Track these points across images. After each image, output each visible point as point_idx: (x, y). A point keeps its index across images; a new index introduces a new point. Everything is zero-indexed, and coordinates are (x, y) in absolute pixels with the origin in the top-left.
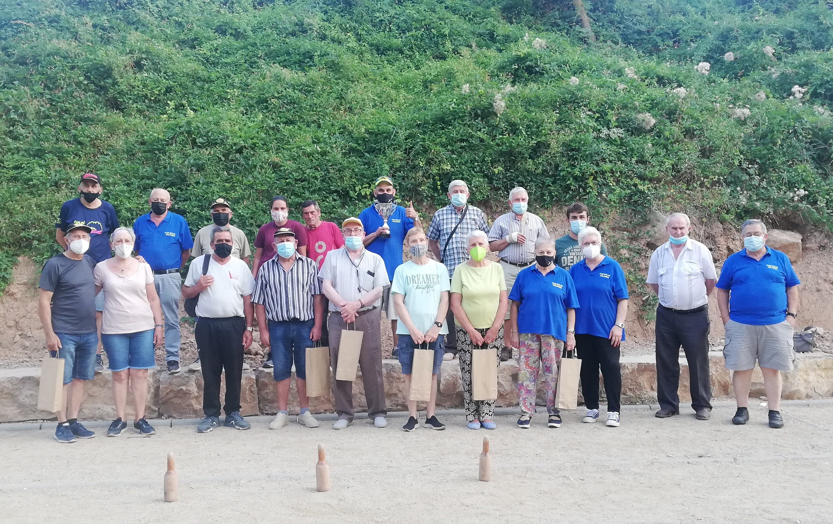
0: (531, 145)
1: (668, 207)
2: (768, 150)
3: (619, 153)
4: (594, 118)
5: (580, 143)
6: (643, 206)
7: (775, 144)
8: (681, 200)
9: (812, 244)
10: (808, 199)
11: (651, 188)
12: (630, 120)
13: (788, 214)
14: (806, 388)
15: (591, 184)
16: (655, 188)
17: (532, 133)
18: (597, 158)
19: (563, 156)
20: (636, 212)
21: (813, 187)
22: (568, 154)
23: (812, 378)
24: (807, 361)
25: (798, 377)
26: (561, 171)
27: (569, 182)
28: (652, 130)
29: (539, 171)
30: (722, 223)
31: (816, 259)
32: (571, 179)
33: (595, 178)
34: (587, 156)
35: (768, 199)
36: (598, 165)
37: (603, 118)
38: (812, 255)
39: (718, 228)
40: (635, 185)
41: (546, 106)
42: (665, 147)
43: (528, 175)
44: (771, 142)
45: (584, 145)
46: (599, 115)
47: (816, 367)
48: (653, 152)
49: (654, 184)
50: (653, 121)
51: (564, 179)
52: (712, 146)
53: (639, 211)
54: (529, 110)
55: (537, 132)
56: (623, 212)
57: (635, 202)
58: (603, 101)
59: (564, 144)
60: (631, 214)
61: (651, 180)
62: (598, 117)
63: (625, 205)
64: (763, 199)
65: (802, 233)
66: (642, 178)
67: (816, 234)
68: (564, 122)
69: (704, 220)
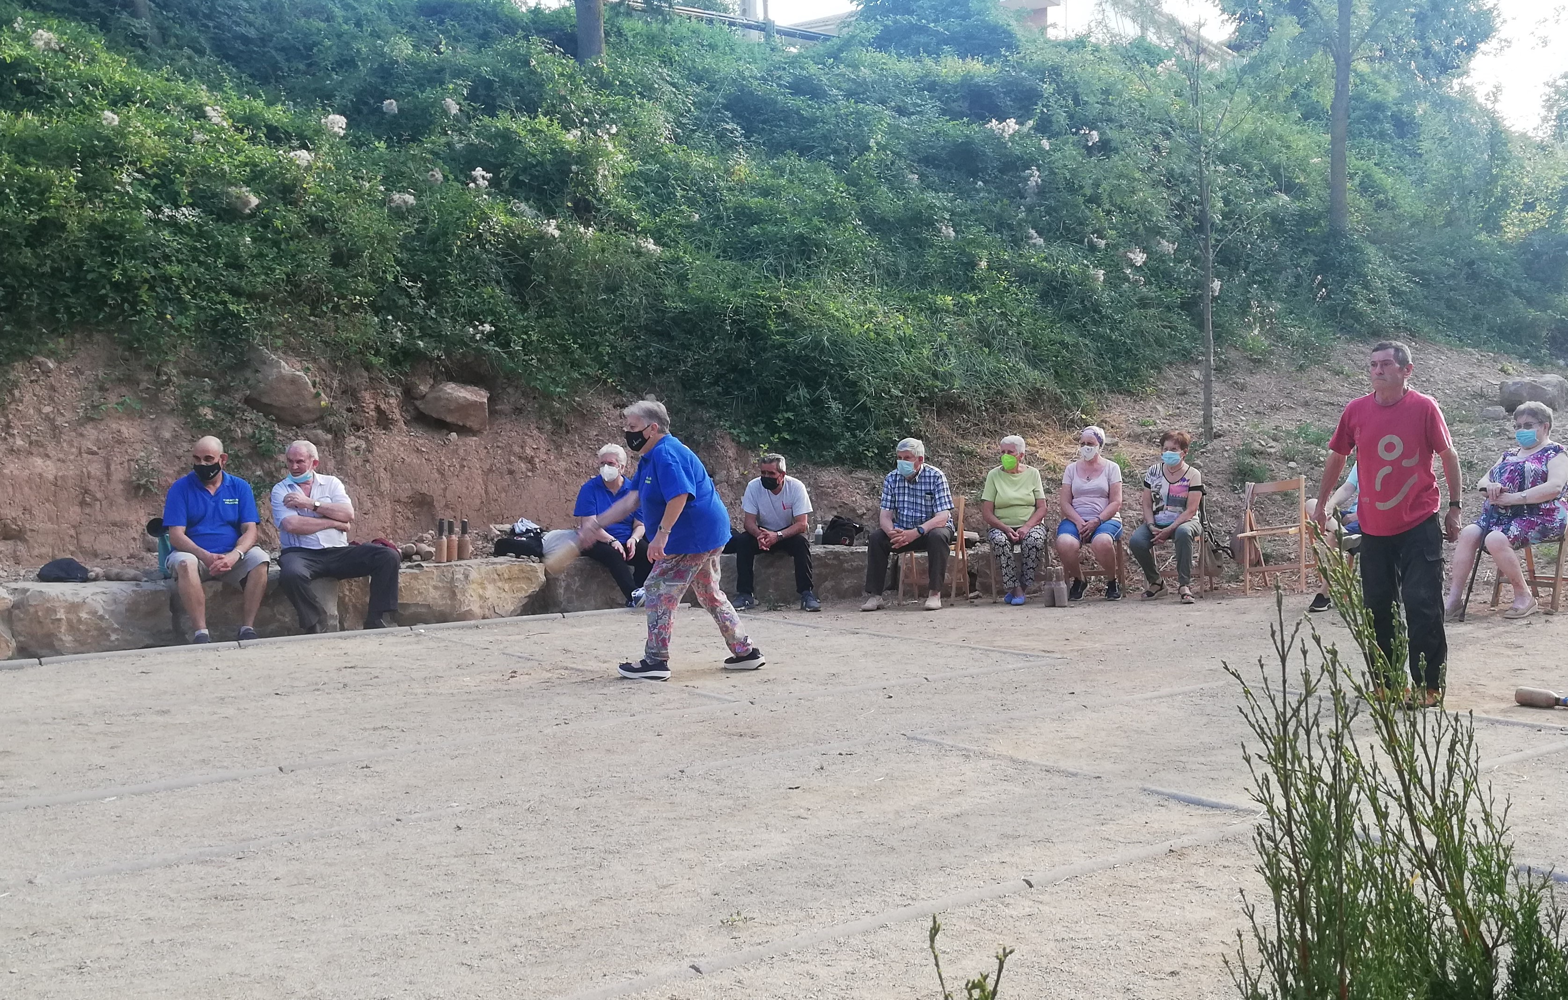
0: (27, 222)
1: (280, 342)
2: (439, 261)
3: (196, 248)
4: (149, 185)
5: (122, 226)
6: (237, 337)
7: (450, 253)
8: (301, 332)
9: (504, 406)
10: (497, 338)
11: (251, 310)
12: (215, 195)
13: (469, 360)
14: (481, 607)
15: (145, 298)
16: (258, 311)
17: (31, 203)
18: (157, 254)
19: (92, 247)
20: (224, 348)
21: (505, 321)
22: (101, 244)
23: (491, 592)
24: (484, 569)
25: (470, 591)
26: (88, 271)
27: (103, 291)
28: (253, 215)
29: (47, 269)
30: (367, 369)
31: (509, 426)
32: (108, 287)
33: (152, 288)
34: (136, 249)
35: (439, 337)
36: (156, 267)
37: (166, 187)
38: (504, 421)
39: (361, 377)
40: (224, 303)
41: (56, 158)
42: (276, 244)
43: (25, 276)
44: (445, 251)
45: (130, 230)
46: (159, 182)
47: (496, 577)
48: (255, 252)
49: (256, 303)
50: (254, 201)
51: (94, 285)
52: (351, 250)
53: (232, 347)
54: (23, 160)
55: (40, 201)
56: (203, 346)
57: (225, 331)
58: (167, 158)
59: (93, 226)
60: (217, 349)
61: (251, 297)
62: (156, 186)
63: (206, 334)
64: (431, 336)
65: (488, 388)
66: (236, 292)
67: (510, 390)
68: (93, 188)
69: (339, 363)
